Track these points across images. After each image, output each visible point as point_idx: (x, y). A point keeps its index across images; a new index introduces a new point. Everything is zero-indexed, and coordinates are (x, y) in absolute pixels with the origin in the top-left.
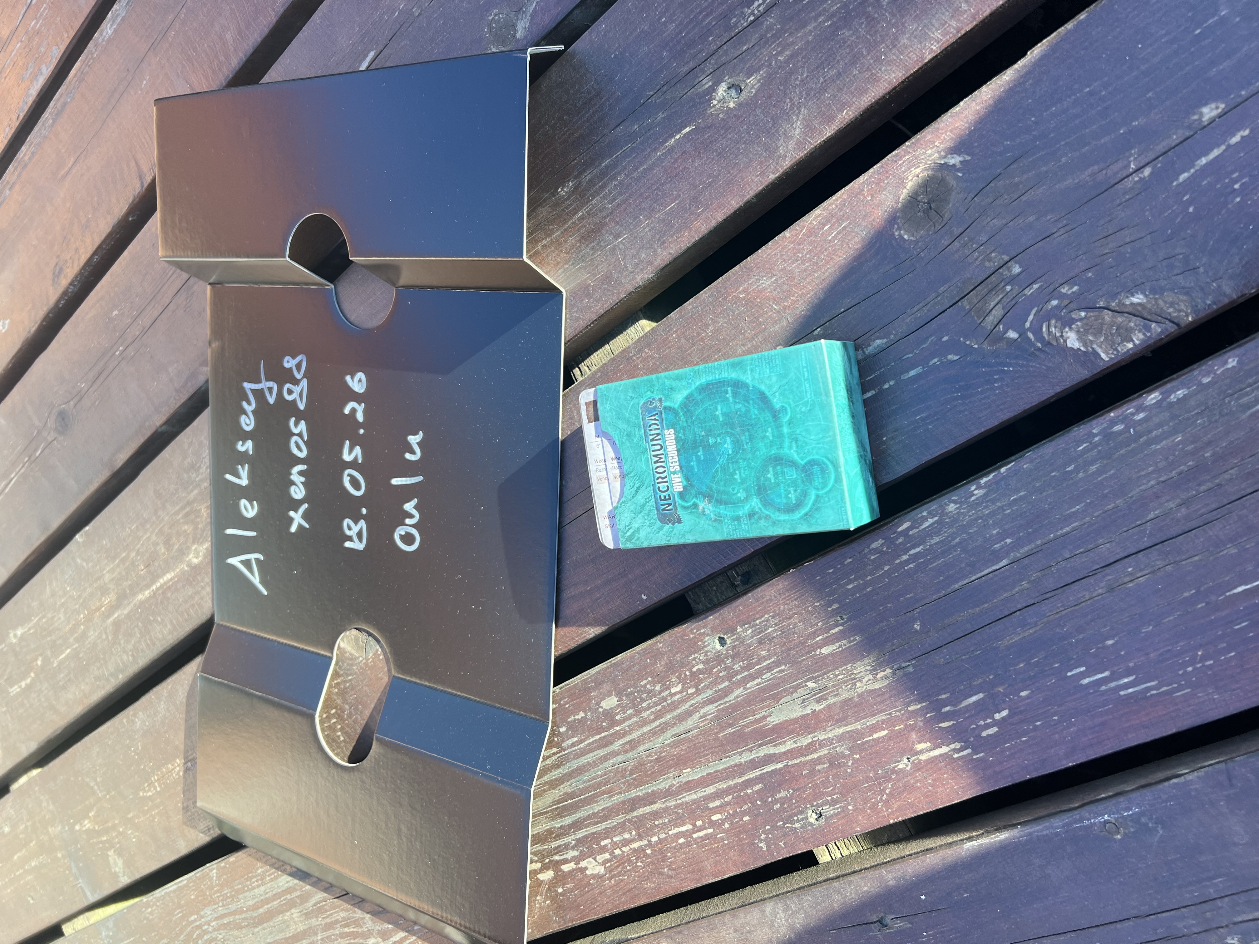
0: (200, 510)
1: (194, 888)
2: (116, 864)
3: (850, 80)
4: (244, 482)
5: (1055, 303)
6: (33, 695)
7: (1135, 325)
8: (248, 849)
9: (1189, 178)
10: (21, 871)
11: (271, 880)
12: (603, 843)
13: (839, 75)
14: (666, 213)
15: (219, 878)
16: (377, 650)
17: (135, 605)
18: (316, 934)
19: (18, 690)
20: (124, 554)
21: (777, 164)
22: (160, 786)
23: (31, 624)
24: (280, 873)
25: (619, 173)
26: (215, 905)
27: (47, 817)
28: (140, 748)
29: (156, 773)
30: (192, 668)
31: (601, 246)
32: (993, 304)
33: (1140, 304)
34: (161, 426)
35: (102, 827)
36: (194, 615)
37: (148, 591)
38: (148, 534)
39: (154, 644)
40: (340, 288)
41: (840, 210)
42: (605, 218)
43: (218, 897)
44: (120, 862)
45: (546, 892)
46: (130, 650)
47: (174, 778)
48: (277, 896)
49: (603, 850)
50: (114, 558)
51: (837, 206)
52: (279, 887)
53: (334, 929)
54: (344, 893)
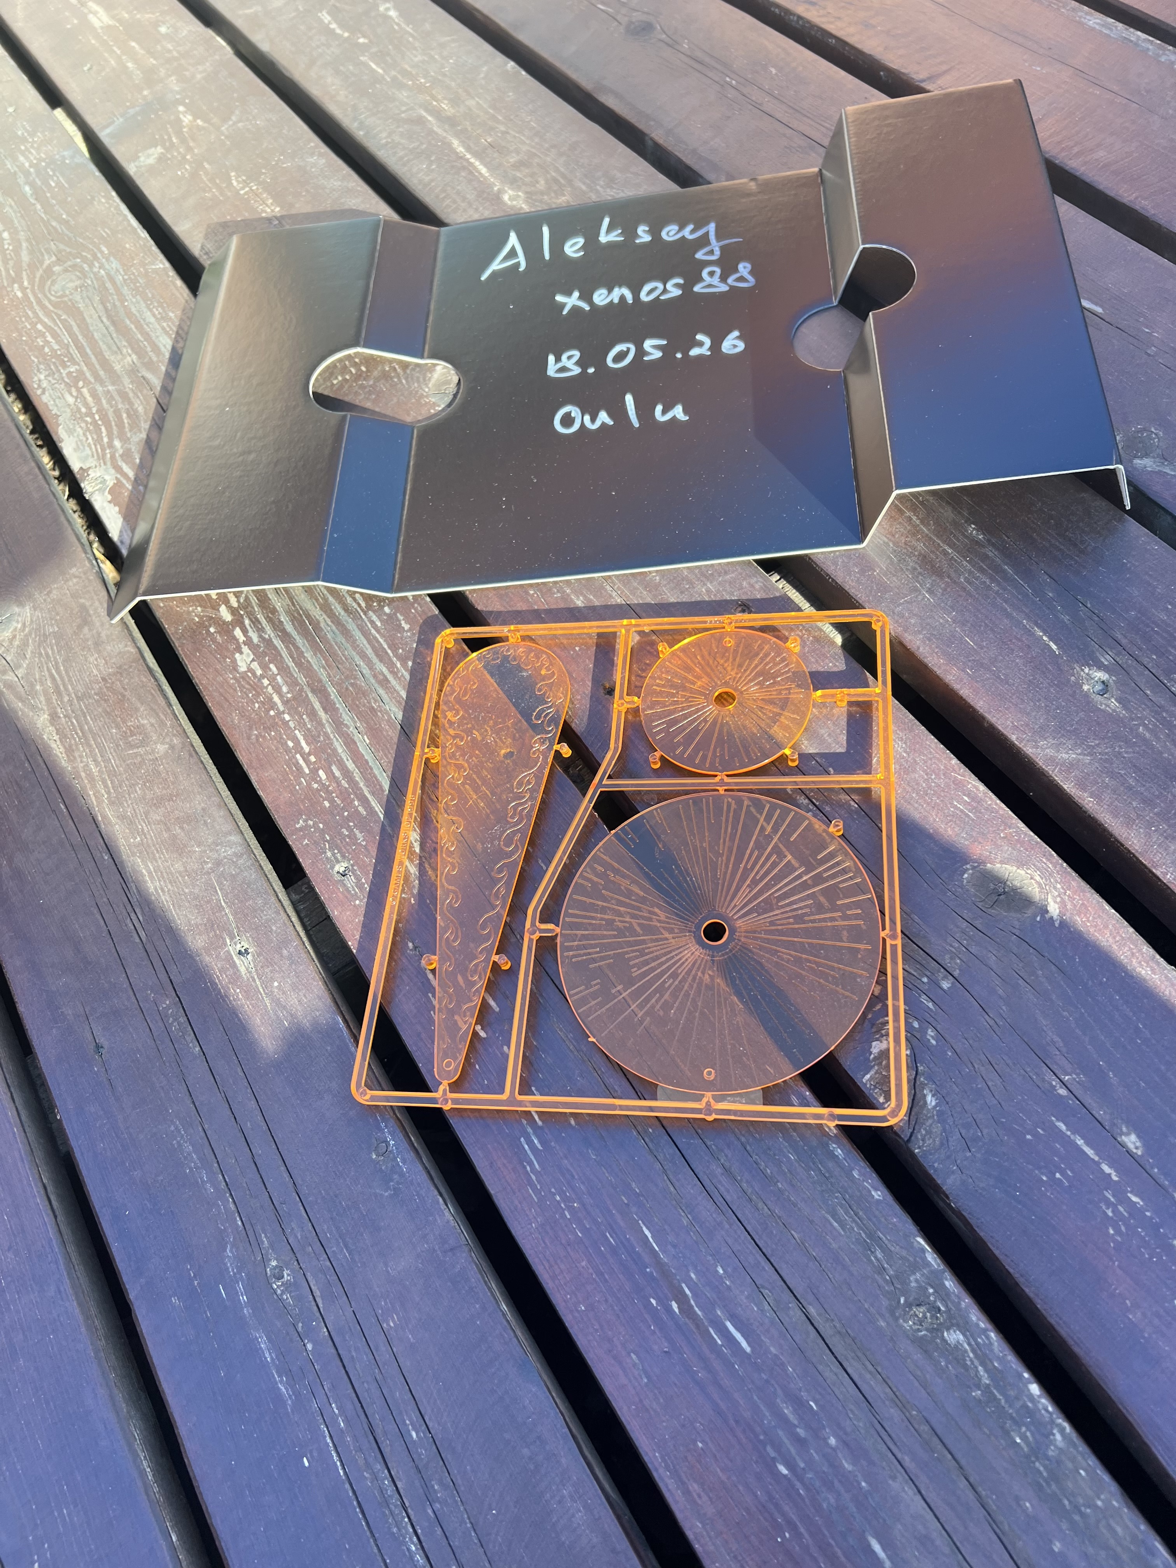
0: (564, 195)
1: (138, 245)
2: (149, 156)
3: (1126, 800)
4: (603, 238)
5: (916, 1025)
6: (323, 38)
8: (193, 299)
9: (1061, 1131)
10: (118, 52)
11: (163, 328)
12: (272, 666)
13: (1130, 788)
14: (962, 638)
15: (155, 271)
16: (439, 406)
17: (445, 138)
18: (113, 384)
19: (326, 21)
20: (500, 118)
21: (1028, 741)
22: (246, 193)
23: (403, 26)
24: (173, 336)
25: (999, 584)
26: (124, 270)
27: (187, 73)
28: (285, 165)
29: (260, 187)
30: (385, 211)
31: (917, 577)
33: (925, 1103)
34: (652, 139)
35: (187, 135)
36: (444, 205)
37: (463, 150)
38: (528, 142)
39: (404, 165)
40: (834, 312)
41: (987, 809)
42: (949, 577)
43: (133, 274)
44: (151, 161)
45: (206, 616)
46: (393, 140)
47: (258, 207)
48: (147, 337)
49: (265, 667)
50: (494, 107)
51: (990, 805)
52: (157, 337)
53: (123, 402)
54: (165, 408)
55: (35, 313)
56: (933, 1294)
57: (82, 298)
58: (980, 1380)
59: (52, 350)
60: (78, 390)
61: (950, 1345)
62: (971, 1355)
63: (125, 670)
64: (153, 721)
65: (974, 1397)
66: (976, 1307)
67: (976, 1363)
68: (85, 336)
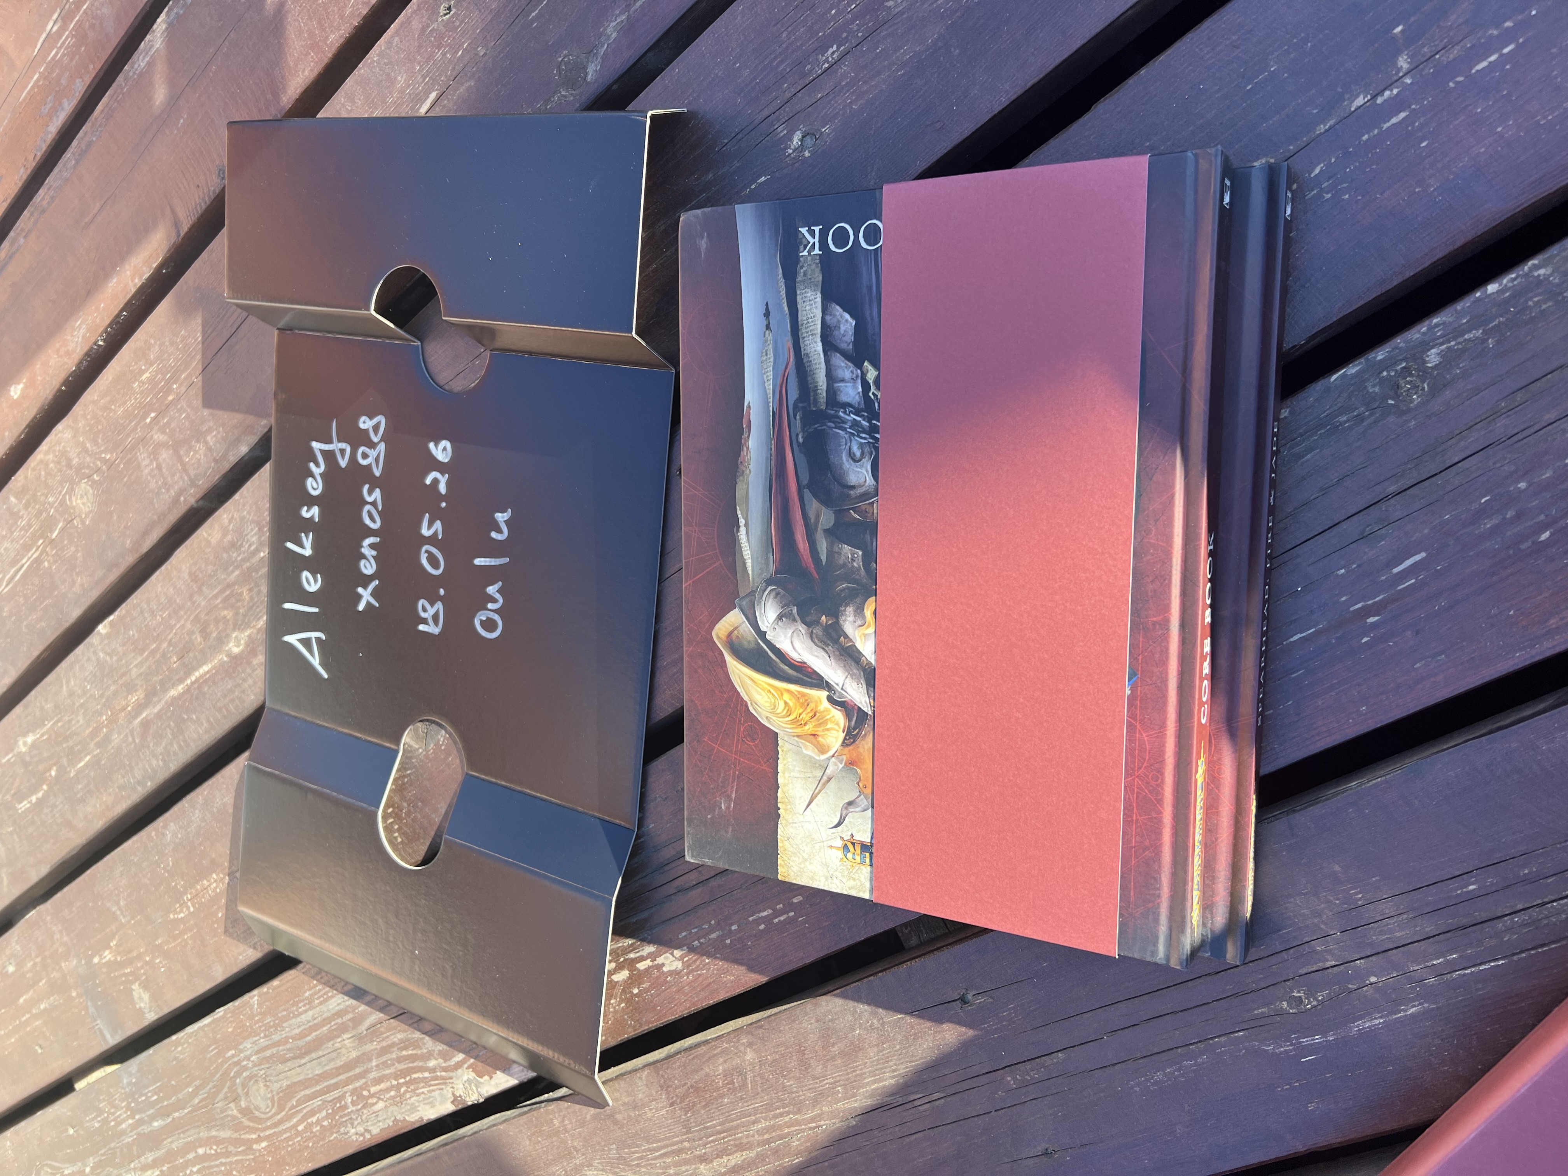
0: (242, 592)
1: (232, 1019)
2: (141, 999)
4: (308, 552)
6: (46, 811)
8: (302, 965)
10: (28, 1016)
11: (321, 1003)
12: (680, 936)
15: (260, 1005)
17: (166, 703)
18: (370, 1060)
19: (28, 805)
20: (155, 645)
22: (193, 906)
23: (44, 730)
24: (332, 992)
26: (255, 1036)
27: (60, 950)
28: (171, 863)
29: (189, 891)
34: (197, 502)
35: (125, 958)
36: (234, 710)
37: (182, 686)
38: (182, 622)
39: (187, 745)
43: (260, 1027)
44: (146, 996)
45: (621, 995)
46: (161, 754)
47: (210, 896)
48: (327, 1021)
49: (680, 943)
50: (143, 650)
52: (332, 1008)
53: (391, 1053)
54: (401, 1012)
55: (285, 1131)
56: (1388, 372)
57: (276, 1082)
58: (1478, 338)
59: (327, 1117)
60: (372, 1096)
61: (1440, 363)
62: (1453, 343)
63: (665, 1082)
64: (721, 1060)
65: (1493, 346)
66: (1407, 333)
67: (1460, 340)
68: (317, 1083)
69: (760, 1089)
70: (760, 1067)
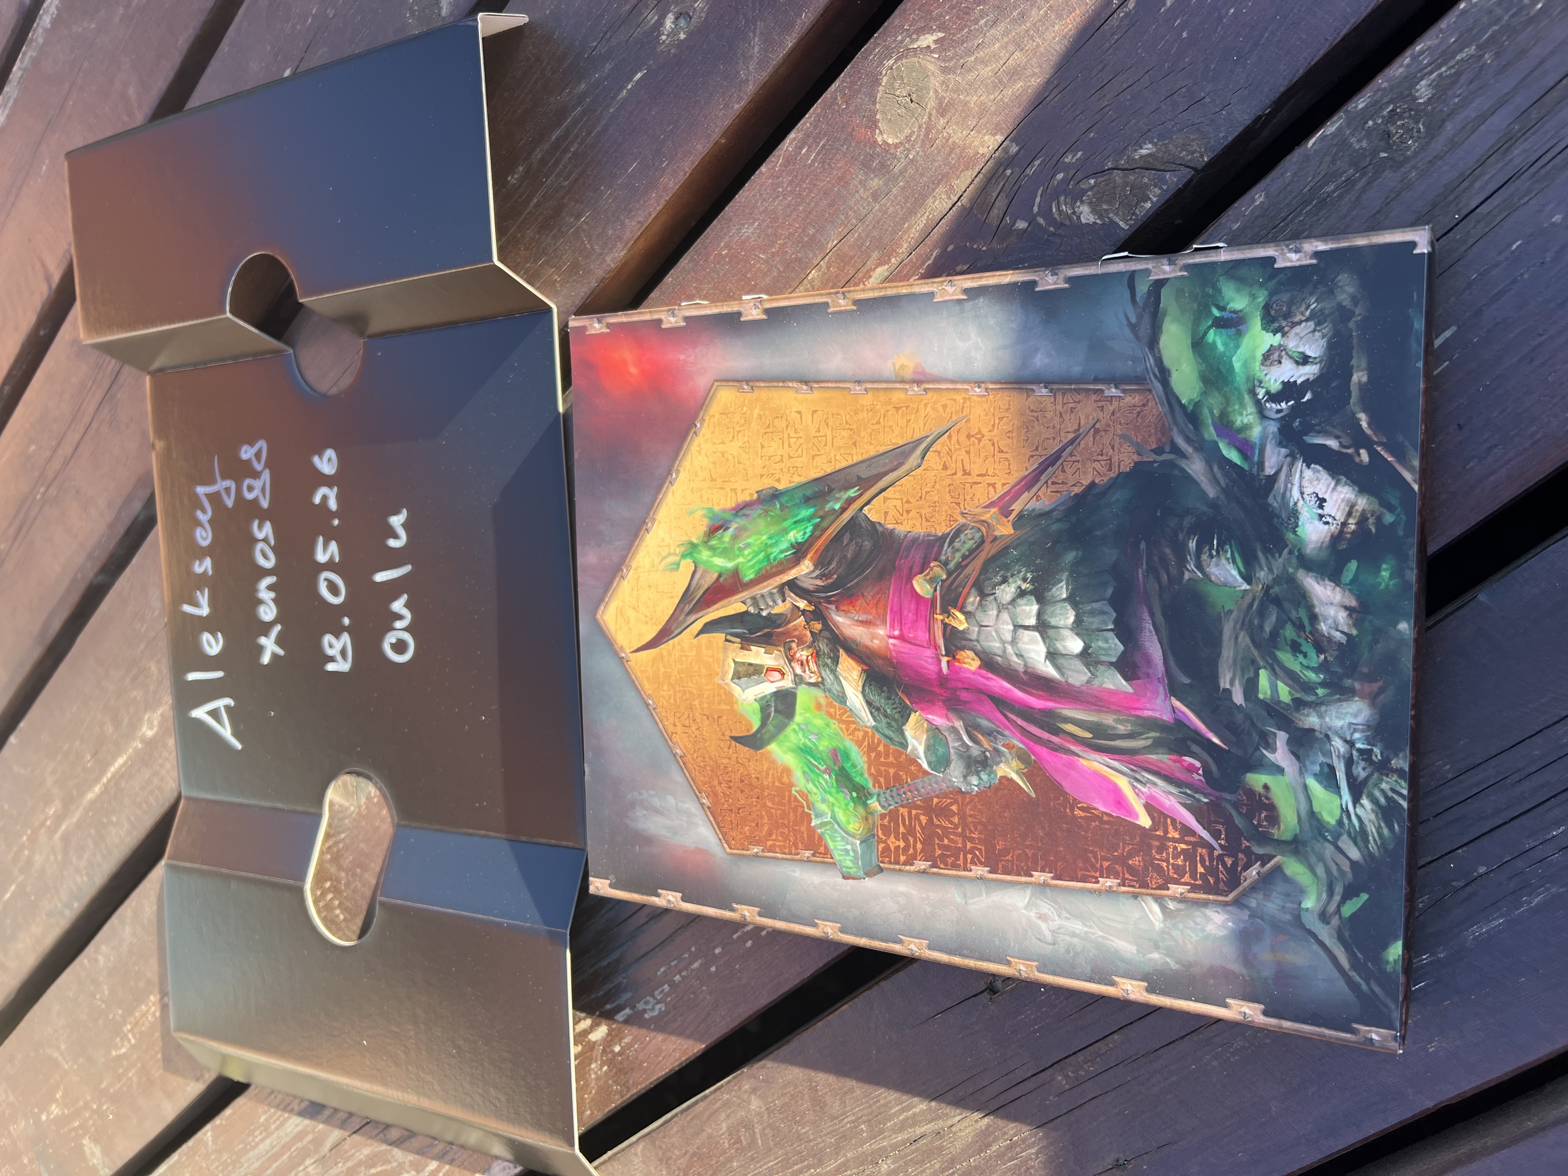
1: (187, 1164)
2: (93, 1154)
4: (205, 611)
5: (1060, 176)
7: (1150, 180)
11: (277, 1128)
12: (658, 971)
14: (629, 176)
15: (214, 1142)
16: (371, 791)
17: (85, 809)
20: (67, 747)
21: (740, 91)
22: (134, 1037)
24: (286, 1115)
25: (572, 143)
28: (107, 992)
29: (128, 1021)
31: (563, 232)
32: (995, 195)
33: (1149, 155)
35: (72, 1110)
36: (155, 805)
37: (99, 786)
38: (92, 714)
39: (111, 852)
41: (815, 127)
42: (563, 198)
43: (217, 1167)
45: (602, 1056)
46: (85, 868)
47: (150, 1022)
48: (286, 1147)
49: (660, 979)
50: (55, 755)
51: (811, 124)
52: (286, 1135)
54: (365, 1122)
56: (1374, 120)
58: (1472, 56)
61: (1434, 95)
62: (1444, 69)
65: (1493, 61)
66: (1387, 70)
67: (1452, 62)
69: (771, 1143)
70: (769, 1117)
